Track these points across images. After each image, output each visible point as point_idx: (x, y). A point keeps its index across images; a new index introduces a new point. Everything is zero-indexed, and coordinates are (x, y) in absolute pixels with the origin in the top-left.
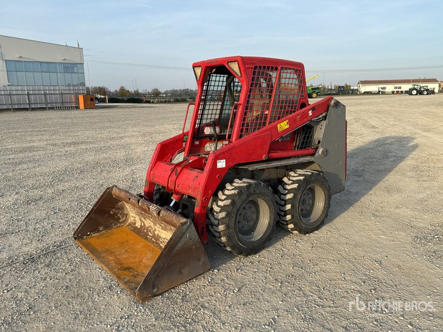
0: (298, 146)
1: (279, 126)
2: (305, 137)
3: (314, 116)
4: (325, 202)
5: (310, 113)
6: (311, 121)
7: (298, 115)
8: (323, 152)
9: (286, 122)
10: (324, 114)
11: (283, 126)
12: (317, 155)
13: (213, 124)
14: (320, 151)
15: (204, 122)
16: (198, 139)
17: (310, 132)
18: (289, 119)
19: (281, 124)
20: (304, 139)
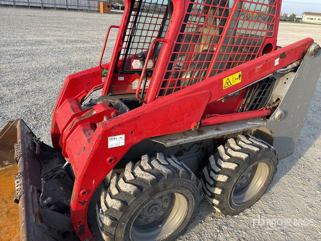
0: (249, 104)
1: (225, 80)
2: (260, 92)
3: (281, 65)
4: (268, 178)
5: (277, 62)
6: (275, 73)
7: (258, 64)
8: (280, 117)
9: (238, 74)
10: (295, 64)
11: (233, 80)
12: (271, 118)
13: (143, 58)
14: (278, 113)
15: (133, 52)
16: (122, 74)
17: (269, 85)
18: (243, 71)
19: (230, 78)
20: (259, 95)
